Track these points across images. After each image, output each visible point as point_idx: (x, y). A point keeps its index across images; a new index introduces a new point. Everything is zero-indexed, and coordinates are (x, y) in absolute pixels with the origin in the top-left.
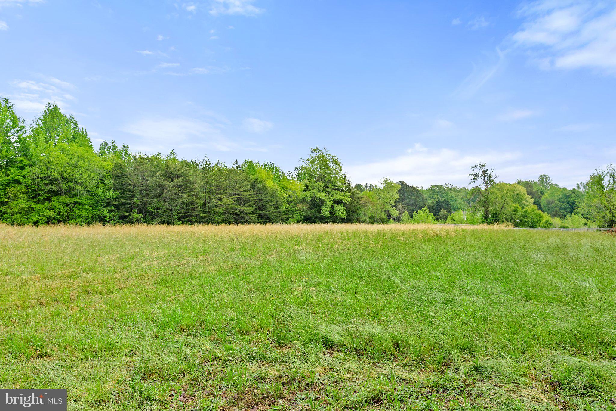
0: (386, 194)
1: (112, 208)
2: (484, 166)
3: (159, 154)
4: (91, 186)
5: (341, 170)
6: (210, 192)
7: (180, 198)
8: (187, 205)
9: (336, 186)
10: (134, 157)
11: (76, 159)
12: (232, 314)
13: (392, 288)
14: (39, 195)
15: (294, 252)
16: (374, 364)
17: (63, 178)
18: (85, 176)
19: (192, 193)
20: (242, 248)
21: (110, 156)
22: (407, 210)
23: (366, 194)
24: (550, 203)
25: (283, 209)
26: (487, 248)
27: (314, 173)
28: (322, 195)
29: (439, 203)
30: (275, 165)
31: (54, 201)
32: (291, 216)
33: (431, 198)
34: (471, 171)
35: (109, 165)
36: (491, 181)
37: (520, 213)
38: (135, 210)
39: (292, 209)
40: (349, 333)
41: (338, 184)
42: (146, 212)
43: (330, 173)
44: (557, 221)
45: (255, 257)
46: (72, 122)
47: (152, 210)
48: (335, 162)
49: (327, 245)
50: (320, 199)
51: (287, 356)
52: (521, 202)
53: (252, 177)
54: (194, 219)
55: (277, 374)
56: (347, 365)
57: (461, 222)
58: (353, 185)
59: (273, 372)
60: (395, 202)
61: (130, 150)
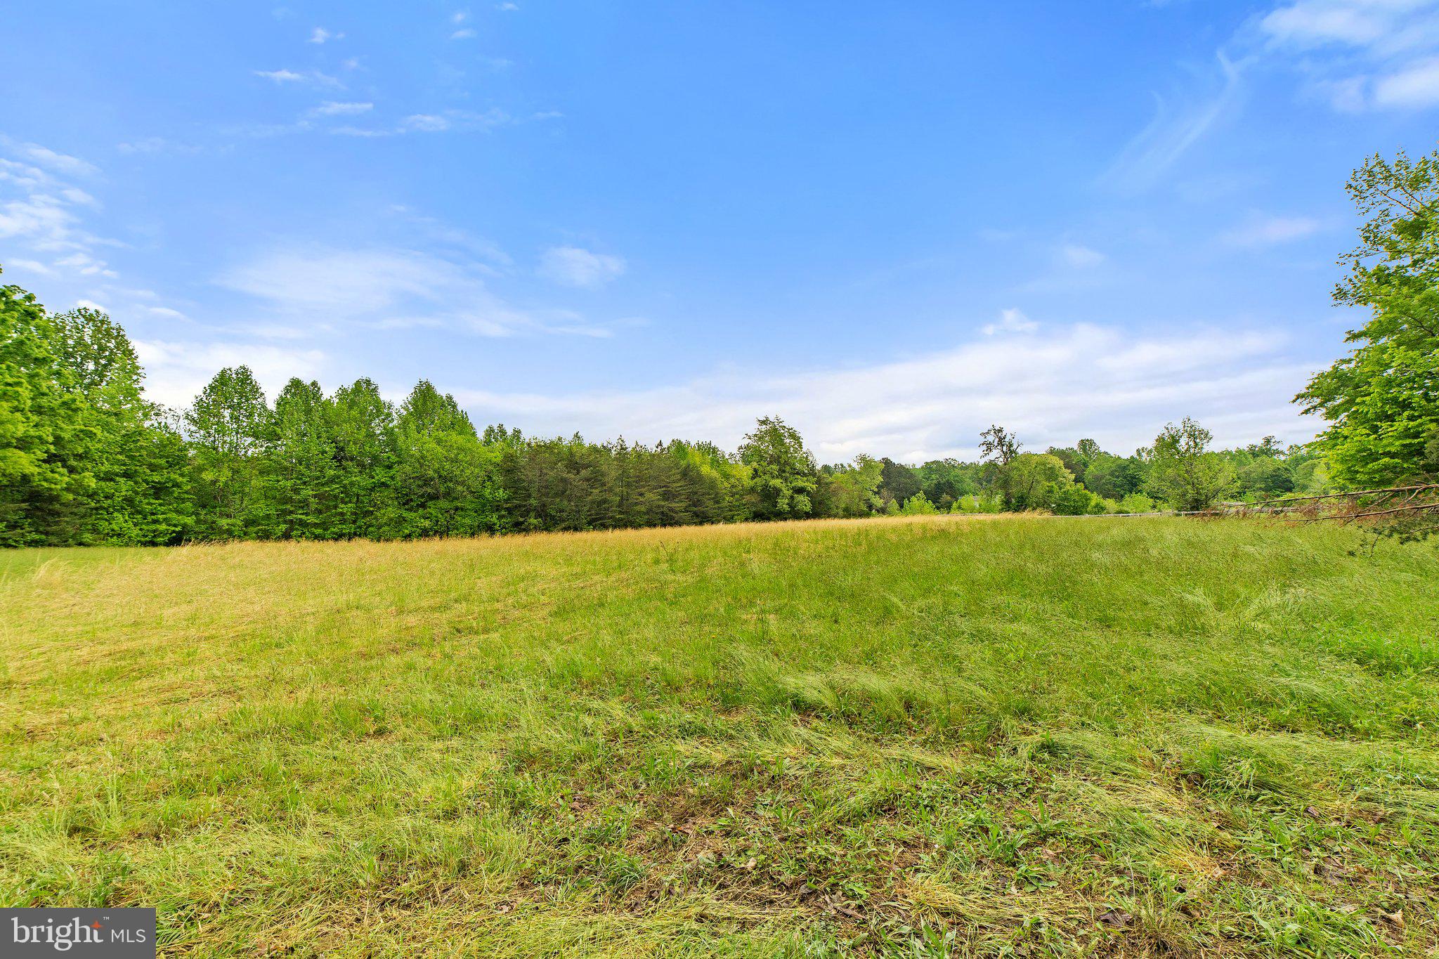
0: (864, 477)
1: (503, 513)
2: (1000, 431)
3: (560, 439)
4: (476, 485)
5: (800, 446)
6: (628, 485)
7: (590, 495)
8: (600, 503)
9: (795, 469)
10: (529, 445)
11: (456, 451)
12: (655, 659)
13: (890, 612)
14: (411, 500)
15: (742, 564)
16: (876, 740)
17: (440, 476)
18: (468, 472)
19: (605, 488)
20: (671, 560)
21: (498, 445)
22: (895, 497)
23: (837, 478)
24: (1098, 478)
25: (725, 504)
26: (1022, 546)
27: (765, 453)
28: (777, 482)
29: (938, 486)
30: (713, 445)
31: (430, 507)
32: (736, 513)
33: (927, 479)
34: (982, 439)
35: (497, 456)
36: (1011, 452)
37: (1057, 495)
38: (532, 514)
39: (737, 503)
40: (832, 688)
41: (798, 466)
42: (546, 516)
43: (786, 452)
44: (1110, 504)
45: (688, 572)
46: (449, 405)
47: (553, 513)
48: (793, 436)
49: (789, 551)
50: (775, 488)
51: (738, 727)
52: (1056, 479)
53: (682, 462)
54: (609, 522)
55: (726, 758)
56: (835, 743)
57: (972, 511)
58: (818, 467)
59: (717, 754)
60: (877, 487)
61: (522, 437)
